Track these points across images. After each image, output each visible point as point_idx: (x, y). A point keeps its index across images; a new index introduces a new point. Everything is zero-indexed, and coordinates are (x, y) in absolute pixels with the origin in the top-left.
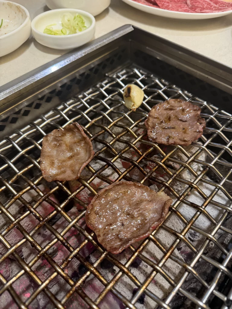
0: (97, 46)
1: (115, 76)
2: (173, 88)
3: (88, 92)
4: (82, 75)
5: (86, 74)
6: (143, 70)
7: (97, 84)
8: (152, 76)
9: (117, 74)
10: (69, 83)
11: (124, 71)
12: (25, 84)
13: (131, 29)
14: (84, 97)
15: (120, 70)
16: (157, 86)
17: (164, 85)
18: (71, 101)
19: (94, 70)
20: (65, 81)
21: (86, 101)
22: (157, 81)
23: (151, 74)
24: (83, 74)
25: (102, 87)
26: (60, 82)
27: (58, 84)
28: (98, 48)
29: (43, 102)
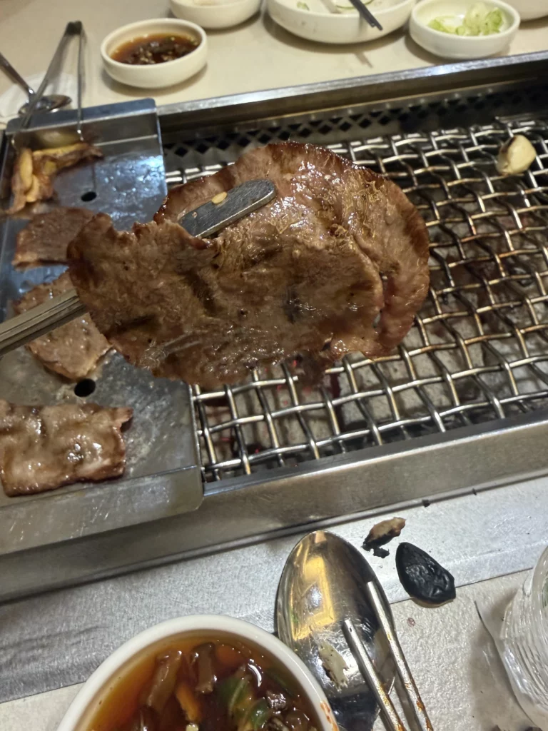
1: (509, 124)
4: (453, 103)
5: (460, 103)
7: (471, 125)
9: (516, 122)
10: (426, 107)
15: (526, 119)
19: (478, 101)
20: (422, 101)
24: (457, 101)
25: (477, 131)
26: (414, 100)
29: (375, 121)
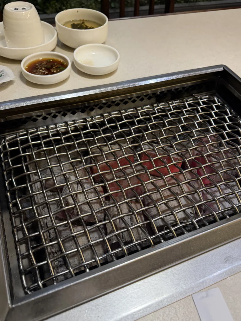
0: (193, 74)
1: (199, 98)
2: (237, 118)
3: (175, 102)
4: (176, 90)
5: (179, 90)
6: (221, 100)
7: (184, 99)
8: (226, 105)
9: (201, 96)
10: (165, 92)
11: (207, 97)
13: (222, 69)
14: (173, 103)
15: (205, 95)
16: (225, 112)
17: (231, 113)
18: (163, 104)
19: (186, 89)
20: (163, 90)
21: (172, 106)
22: (228, 110)
24: (178, 89)
25: (187, 101)
26: (161, 89)
27: (159, 90)
28: (193, 75)
29: (145, 98)
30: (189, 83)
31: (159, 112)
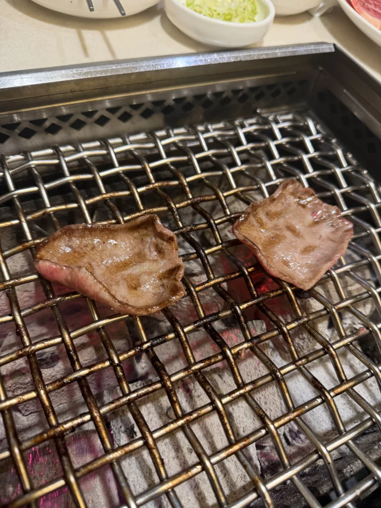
0: (262, 54)
1: (271, 118)
2: (361, 175)
3: (215, 126)
4: (217, 95)
5: (224, 95)
6: (322, 127)
7: (235, 120)
8: (334, 141)
9: (276, 116)
10: (190, 100)
11: (290, 117)
12: (117, 70)
13: (330, 48)
14: (207, 131)
15: (283, 112)
16: (335, 160)
17: (349, 164)
18: (182, 130)
19: (240, 94)
20: (185, 93)
21: (206, 139)
22: (340, 152)
23: (333, 138)
24: (221, 93)
25: (243, 126)
26: (176, 91)
27: (173, 93)
28: (261, 58)
29: (136, 114)
30: (248, 82)
31: (169, 155)
